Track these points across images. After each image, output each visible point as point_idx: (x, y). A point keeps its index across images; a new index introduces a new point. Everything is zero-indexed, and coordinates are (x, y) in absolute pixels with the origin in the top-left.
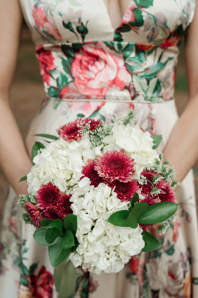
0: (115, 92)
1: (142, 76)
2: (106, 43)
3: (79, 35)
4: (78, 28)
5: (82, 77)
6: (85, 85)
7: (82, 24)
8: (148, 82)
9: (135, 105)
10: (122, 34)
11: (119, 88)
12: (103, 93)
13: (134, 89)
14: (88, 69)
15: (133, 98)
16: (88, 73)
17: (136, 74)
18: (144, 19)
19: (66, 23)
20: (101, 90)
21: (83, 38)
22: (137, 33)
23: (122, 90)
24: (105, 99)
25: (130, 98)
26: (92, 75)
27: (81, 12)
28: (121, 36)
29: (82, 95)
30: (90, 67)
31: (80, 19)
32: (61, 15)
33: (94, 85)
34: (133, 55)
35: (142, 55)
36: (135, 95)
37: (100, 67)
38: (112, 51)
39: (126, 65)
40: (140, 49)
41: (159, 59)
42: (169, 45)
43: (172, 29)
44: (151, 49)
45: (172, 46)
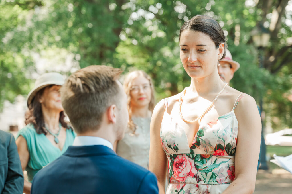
0: (190, 179)
1: (203, 171)
2: (186, 154)
3: (175, 150)
4: (174, 147)
5: (176, 171)
6: (177, 175)
7: (175, 146)
8: (206, 174)
9: (199, 185)
10: (193, 149)
11: (191, 177)
12: (184, 179)
13: (199, 177)
14: (179, 168)
15: (198, 182)
16: (179, 170)
17: (200, 170)
18: (200, 142)
19: (169, 145)
20: (184, 178)
21: (177, 152)
22: (199, 149)
23: (193, 178)
24: (185, 182)
25: (196, 182)
26: (180, 171)
27: (175, 140)
28: (193, 151)
29: (176, 180)
30: (179, 166)
31: (174, 144)
32: (167, 142)
33: (181, 175)
34: (200, 160)
35: (204, 160)
36: (199, 180)
37: (184, 167)
38: (190, 158)
39: (195, 165)
40: (203, 157)
41: (215, 162)
42: (220, 154)
43: (215, 146)
44: (209, 157)
45: (222, 155)
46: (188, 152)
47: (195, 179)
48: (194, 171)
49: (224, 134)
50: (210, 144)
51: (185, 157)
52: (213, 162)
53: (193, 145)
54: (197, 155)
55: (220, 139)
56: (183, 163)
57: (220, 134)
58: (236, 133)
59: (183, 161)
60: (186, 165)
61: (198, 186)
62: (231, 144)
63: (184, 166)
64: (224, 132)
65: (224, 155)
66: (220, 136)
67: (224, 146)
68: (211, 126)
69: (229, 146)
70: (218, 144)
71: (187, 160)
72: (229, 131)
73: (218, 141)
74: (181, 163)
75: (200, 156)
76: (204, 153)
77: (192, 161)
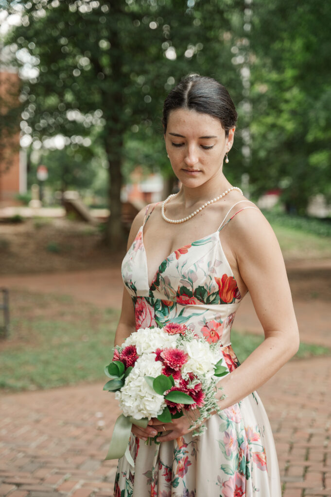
2: (145, 298)
3: (133, 291)
4: (131, 286)
7: (133, 283)
14: (139, 319)
16: (139, 321)
18: (160, 280)
19: (126, 282)
21: (136, 294)
22: (159, 291)
26: (140, 323)
27: (131, 276)
28: (153, 293)
30: (139, 316)
31: (131, 281)
32: (124, 277)
34: (160, 309)
35: (166, 309)
37: (144, 317)
38: (149, 305)
39: (155, 316)
40: (165, 304)
41: (181, 314)
42: (187, 303)
43: (176, 289)
44: (172, 305)
45: (192, 304)
46: (147, 295)
49: (192, 272)
50: (169, 284)
51: (144, 302)
52: (178, 313)
53: (152, 284)
54: (157, 301)
55: (186, 278)
56: (142, 311)
57: (185, 270)
58: (218, 270)
59: (143, 308)
60: (146, 314)
62: (205, 287)
64: (192, 268)
65: (195, 304)
66: (185, 273)
67: (191, 290)
68: (177, 257)
69: (201, 290)
70: (181, 286)
71: (147, 307)
73: (182, 281)
75: (161, 303)
76: (165, 298)
77: (152, 309)
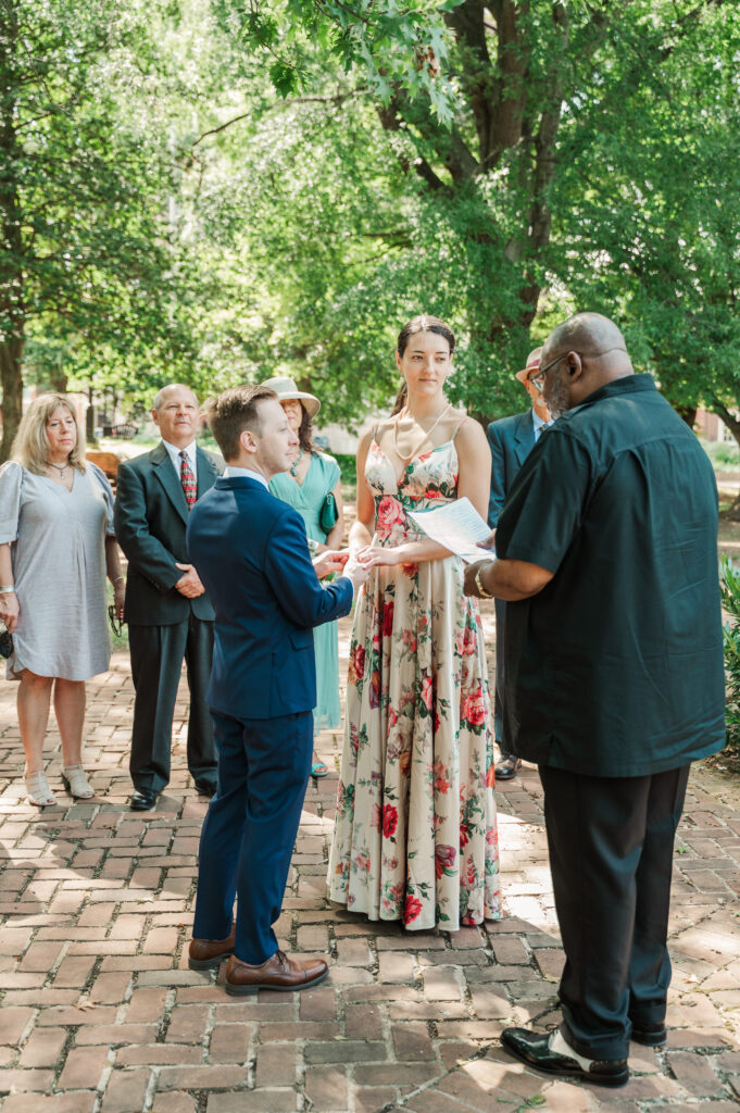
0: (397, 527)
2: (393, 495)
3: (380, 491)
4: (378, 487)
5: (381, 517)
6: (383, 522)
7: (380, 485)
9: (407, 534)
11: (399, 524)
12: (391, 527)
13: (407, 524)
14: (385, 512)
15: (406, 530)
16: (385, 514)
17: (409, 516)
18: (409, 480)
19: (373, 484)
20: (390, 525)
21: (383, 492)
22: (408, 489)
24: (391, 531)
25: (404, 530)
26: (386, 516)
27: (379, 478)
28: (401, 491)
29: (381, 528)
30: (386, 510)
31: (379, 482)
32: (370, 480)
33: (386, 522)
34: (409, 503)
35: (414, 503)
36: (408, 528)
38: (396, 501)
39: (404, 509)
40: (413, 499)
41: (427, 506)
42: (433, 496)
43: (426, 486)
44: (420, 499)
45: (436, 497)
46: (396, 493)
47: (402, 528)
48: (403, 517)
49: (437, 471)
50: (419, 483)
51: (392, 499)
52: (425, 506)
53: (400, 484)
54: (405, 497)
55: (433, 476)
56: (389, 507)
57: (432, 471)
58: (456, 469)
59: (389, 504)
60: (393, 508)
61: (405, 535)
62: (448, 483)
63: (390, 510)
64: (438, 469)
65: (439, 497)
67: (437, 486)
68: (422, 461)
69: (444, 486)
70: (430, 483)
72: (445, 467)
73: (430, 479)
74: (387, 507)
75: (409, 499)
76: (415, 495)
77: (400, 504)
